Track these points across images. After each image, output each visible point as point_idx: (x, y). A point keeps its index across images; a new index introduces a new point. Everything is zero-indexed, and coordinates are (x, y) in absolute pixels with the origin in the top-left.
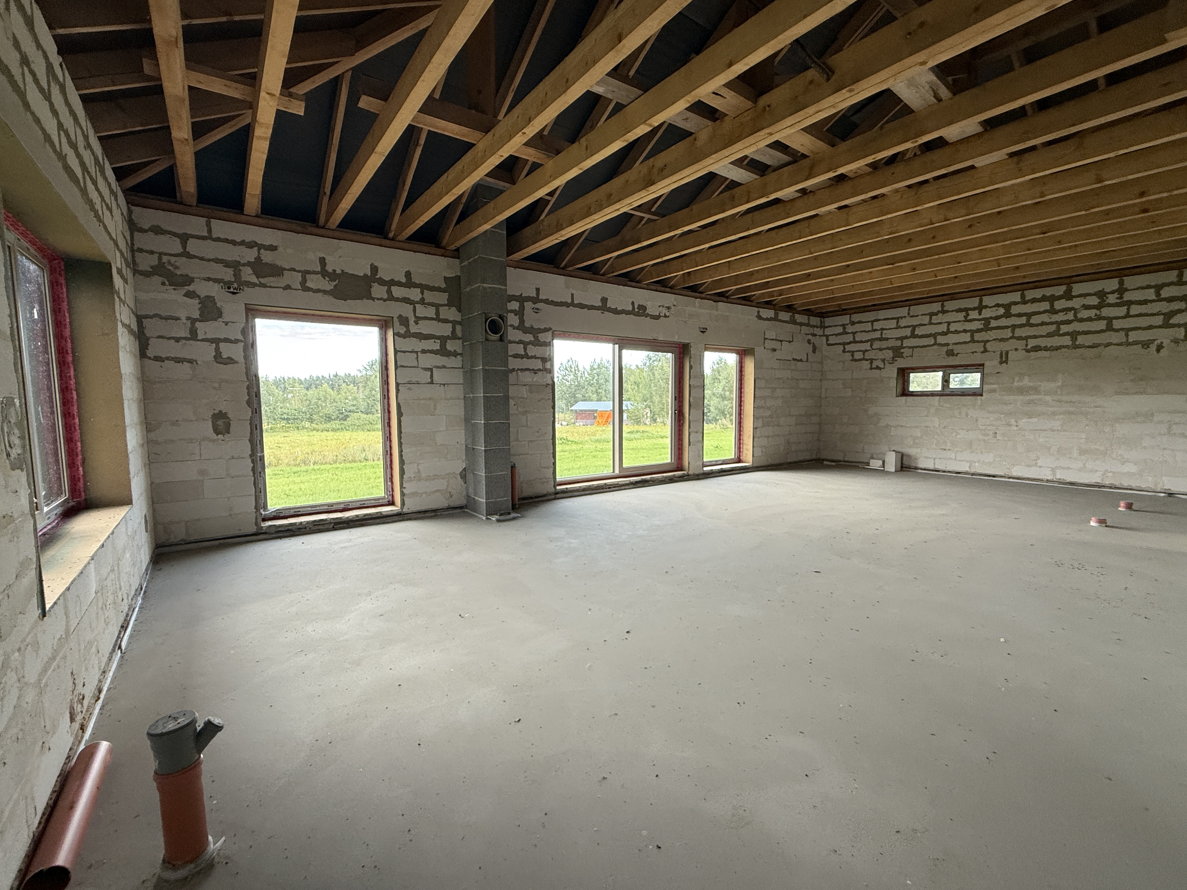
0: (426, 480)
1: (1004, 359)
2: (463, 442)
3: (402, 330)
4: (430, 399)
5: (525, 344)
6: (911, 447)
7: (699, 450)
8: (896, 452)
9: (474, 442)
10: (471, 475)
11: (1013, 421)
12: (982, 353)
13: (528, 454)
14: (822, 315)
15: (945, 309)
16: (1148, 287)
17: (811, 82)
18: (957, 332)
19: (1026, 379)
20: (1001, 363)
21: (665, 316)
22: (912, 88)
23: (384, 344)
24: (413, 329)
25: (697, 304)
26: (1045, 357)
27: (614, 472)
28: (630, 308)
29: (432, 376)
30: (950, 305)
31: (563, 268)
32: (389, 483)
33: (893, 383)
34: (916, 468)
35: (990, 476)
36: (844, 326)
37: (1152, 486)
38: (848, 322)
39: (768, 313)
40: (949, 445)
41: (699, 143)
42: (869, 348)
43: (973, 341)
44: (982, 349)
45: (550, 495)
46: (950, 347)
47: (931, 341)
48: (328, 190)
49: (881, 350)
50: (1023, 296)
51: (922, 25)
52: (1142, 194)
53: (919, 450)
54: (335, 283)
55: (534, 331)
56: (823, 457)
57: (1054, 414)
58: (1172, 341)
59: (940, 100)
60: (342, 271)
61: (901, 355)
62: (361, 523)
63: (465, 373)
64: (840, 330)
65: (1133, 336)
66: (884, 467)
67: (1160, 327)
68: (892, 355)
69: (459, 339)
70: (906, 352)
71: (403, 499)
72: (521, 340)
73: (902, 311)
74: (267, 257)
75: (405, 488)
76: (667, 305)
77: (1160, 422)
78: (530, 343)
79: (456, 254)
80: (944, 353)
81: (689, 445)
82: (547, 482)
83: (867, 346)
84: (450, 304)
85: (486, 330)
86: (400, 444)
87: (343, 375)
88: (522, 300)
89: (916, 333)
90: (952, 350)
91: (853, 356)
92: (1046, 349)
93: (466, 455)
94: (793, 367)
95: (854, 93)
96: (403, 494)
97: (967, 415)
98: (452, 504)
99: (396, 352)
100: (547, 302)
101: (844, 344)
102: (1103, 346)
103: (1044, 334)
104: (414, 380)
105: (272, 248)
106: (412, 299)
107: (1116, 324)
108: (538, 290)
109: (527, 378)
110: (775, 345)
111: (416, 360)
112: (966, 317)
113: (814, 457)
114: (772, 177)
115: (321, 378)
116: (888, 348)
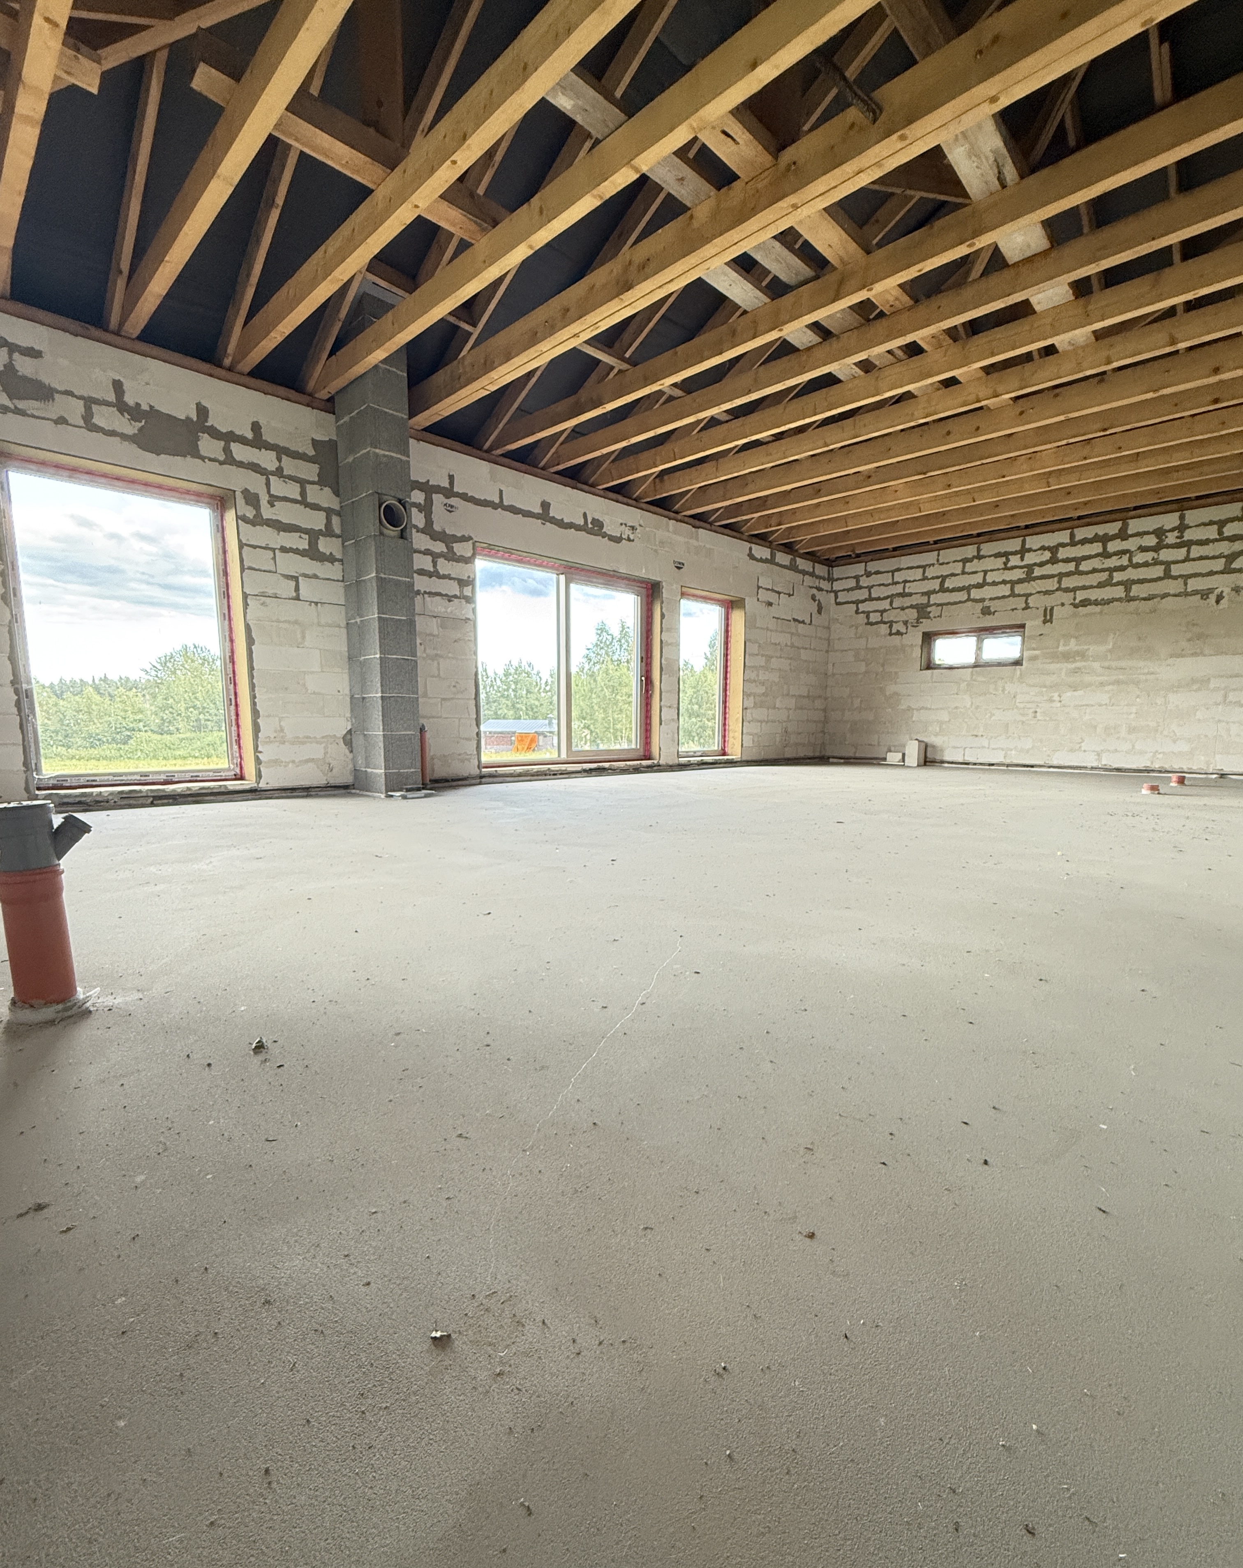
0: (293, 743)
1: (1048, 617)
2: (347, 691)
3: (250, 513)
4: (296, 622)
5: (435, 556)
6: (936, 735)
7: (673, 734)
8: (920, 741)
9: (364, 688)
10: (361, 737)
11: (1056, 697)
12: (1023, 609)
13: (441, 717)
14: (830, 563)
15: (982, 553)
16: (1211, 523)
17: (853, 125)
18: (994, 584)
19: (1073, 641)
20: (1045, 622)
21: (629, 540)
22: (973, 158)
23: (219, 535)
24: (267, 513)
25: (671, 529)
26: (1094, 613)
27: (559, 755)
28: (581, 522)
29: (297, 589)
30: (988, 548)
31: (487, 451)
32: (236, 747)
33: (917, 652)
34: (943, 762)
35: (1028, 766)
36: (857, 578)
37: (1204, 767)
38: (863, 573)
39: (761, 552)
40: (982, 729)
41: (695, 224)
42: (888, 607)
43: (1013, 595)
44: (1024, 605)
45: (473, 778)
46: (987, 603)
47: (963, 596)
48: (125, 265)
49: (903, 609)
50: (1072, 536)
51: (996, 39)
52: (1216, 371)
53: (946, 738)
54: (140, 425)
55: (448, 539)
56: (828, 753)
57: (1102, 684)
58: (1233, 590)
59: (1004, 186)
60: (151, 407)
61: (927, 616)
62: (194, 799)
63: (347, 588)
64: (852, 583)
65: (1194, 584)
66: (904, 761)
67: (1222, 572)
68: (916, 615)
69: (338, 536)
70: (934, 611)
71: (260, 771)
72: (429, 550)
73: (929, 557)
74: (25, 366)
75: (261, 752)
76: (631, 524)
77: (1217, 689)
78: (441, 555)
79: (330, 405)
80: (979, 611)
81: (661, 724)
82: (469, 760)
83: (885, 604)
84: (322, 482)
85: (381, 522)
86: (252, 687)
87: (116, 678)
88: (428, 489)
89: (946, 586)
90: (989, 607)
91: (868, 617)
92: (1096, 603)
93: (352, 711)
94: (794, 631)
95: (908, 142)
96: (258, 761)
97: (1003, 691)
98: (333, 782)
99: (241, 546)
100: (464, 497)
101: (857, 602)
102: (1159, 599)
103: (1095, 584)
104: (270, 592)
105: (33, 353)
106: (263, 466)
107: (1175, 570)
108: (451, 478)
109: (437, 605)
110: (772, 597)
111: (272, 562)
112: (1005, 564)
113: (817, 754)
114: (788, 300)
115: (79, 682)
116: (912, 607)
